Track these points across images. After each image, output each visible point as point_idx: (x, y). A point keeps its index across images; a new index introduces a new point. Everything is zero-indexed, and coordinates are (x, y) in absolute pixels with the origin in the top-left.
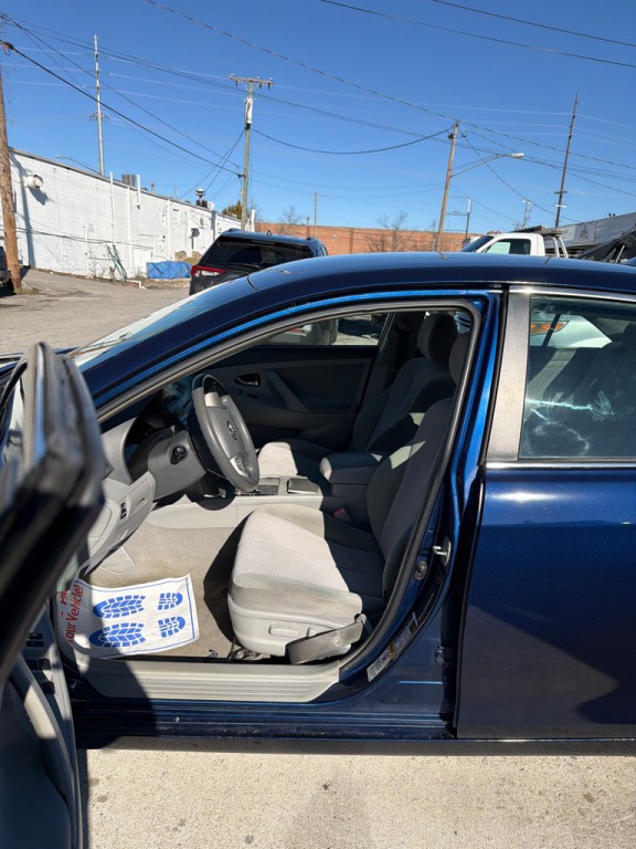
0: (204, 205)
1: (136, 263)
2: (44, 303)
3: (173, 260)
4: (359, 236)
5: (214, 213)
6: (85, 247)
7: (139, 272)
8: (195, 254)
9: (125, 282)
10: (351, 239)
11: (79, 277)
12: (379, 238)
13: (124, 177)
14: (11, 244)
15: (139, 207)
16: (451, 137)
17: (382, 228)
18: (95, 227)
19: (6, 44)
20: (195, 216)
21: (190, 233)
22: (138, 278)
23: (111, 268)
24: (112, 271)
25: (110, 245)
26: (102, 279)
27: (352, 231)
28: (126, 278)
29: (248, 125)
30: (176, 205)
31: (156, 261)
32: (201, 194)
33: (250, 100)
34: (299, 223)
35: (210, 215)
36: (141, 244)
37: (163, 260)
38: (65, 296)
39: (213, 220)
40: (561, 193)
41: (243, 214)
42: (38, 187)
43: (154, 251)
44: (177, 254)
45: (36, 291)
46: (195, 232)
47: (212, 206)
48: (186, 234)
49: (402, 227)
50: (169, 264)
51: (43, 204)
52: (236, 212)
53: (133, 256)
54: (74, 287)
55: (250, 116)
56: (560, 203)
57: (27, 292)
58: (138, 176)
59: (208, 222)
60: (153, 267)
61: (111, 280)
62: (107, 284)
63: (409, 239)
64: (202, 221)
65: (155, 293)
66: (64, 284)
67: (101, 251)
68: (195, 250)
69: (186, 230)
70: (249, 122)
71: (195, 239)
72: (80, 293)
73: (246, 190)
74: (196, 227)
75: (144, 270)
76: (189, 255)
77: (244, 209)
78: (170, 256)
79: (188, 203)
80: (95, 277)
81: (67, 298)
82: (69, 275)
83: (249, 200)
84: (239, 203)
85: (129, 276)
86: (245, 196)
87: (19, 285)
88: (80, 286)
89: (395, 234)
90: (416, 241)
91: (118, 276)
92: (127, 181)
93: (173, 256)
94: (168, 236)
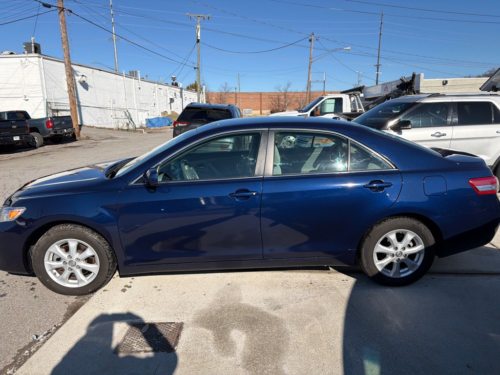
0: (176, 85)
1: (140, 119)
2: (94, 144)
3: (160, 116)
4: (265, 97)
5: (181, 89)
6: (111, 113)
7: (142, 124)
8: (173, 112)
9: (135, 130)
10: (261, 99)
11: (109, 129)
12: (276, 97)
13: (130, 72)
14: (74, 114)
15: (140, 88)
16: (310, 40)
17: (278, 91)
18: (116, 102)
19: (69, 10)
20: (171, 92)
21: (169, 101)
22: (141, 127)
23: (127, 123)
24: (128, 125)
25: (125, 111)
26: (122, 130)
27: (261, 94)
28: (136, 128)
29: (198, 40)
30: (160, 86)
31: (151, 117)
32: (174, 79)
33: (199, 26)
34: (231, 91)
35: (179, 90)
36: (141, 108)
37: (155, 117)
38: (104, 139)
39: (181, 93)
40: (378, 65)
41: (198, 89)
42: (84, 82)
43: (149, 112)
44: (162, 113)
45: (88, 138)
46: (172, 100)
47: (180, 85)
48: (167, 101)
49: (289, 90)
50: (158, 119)
51: (87, 90)
52: (194, 87)
53: (138, 115)
54: (108, 135)
55: (199, 35)
56: (378, 72)
57: (83, 139)
58: (139, 71)
59: (178, 94)
60: (149, 121)
61: (128, 130)
62: (125, 132)
63: (293, 96)
64: (175, 93)
65: (152, 135)
66: (103, 133)
67: (121, 114)
68: (172, 110)
69: (167, 99)
70: (199, 38)
71: (172, 104)
72: (112, 138)
73: (199, 75)
74: (172, 97)
75: (144, 123)
76: (169, 113)
77: (198, 86)
78: (158, 114)
79: (167, 84)
80: (118, 129)
81: (106, 141)
82: (104, 128)
83: (201, 79)
84: (196, 82)
85: (137, 127)
86: (199, 79)
87: (79, 135)
88: (111, 134)
89: (285, 94)
90: (297, 98)
91: (131, 127)
92: (132, 74)
93: (160, 114)
94: (157, 103)
